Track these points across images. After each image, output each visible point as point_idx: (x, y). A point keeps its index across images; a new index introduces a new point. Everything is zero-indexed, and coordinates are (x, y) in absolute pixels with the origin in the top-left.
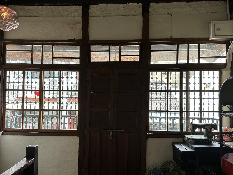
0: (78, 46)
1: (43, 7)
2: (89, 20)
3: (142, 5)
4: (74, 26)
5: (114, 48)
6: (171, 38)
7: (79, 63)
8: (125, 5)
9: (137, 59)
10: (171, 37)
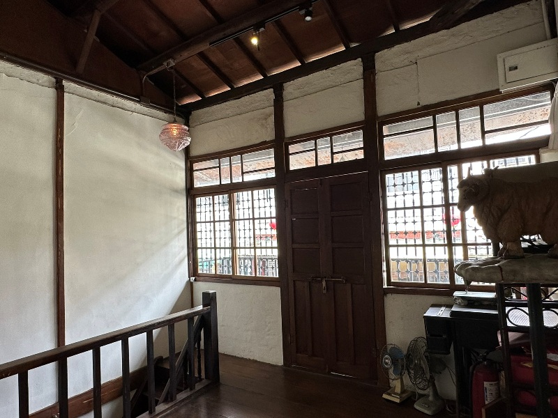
0: (272, 150)
1: (227, 103)
2: (284, 108)
3: (362, 61)
4: (264, 121)
5: (323, 143)
6: (419, 106)
7: (274, 176)
8: (334, 68)
9: (360, 155)
10: (419, 104)
